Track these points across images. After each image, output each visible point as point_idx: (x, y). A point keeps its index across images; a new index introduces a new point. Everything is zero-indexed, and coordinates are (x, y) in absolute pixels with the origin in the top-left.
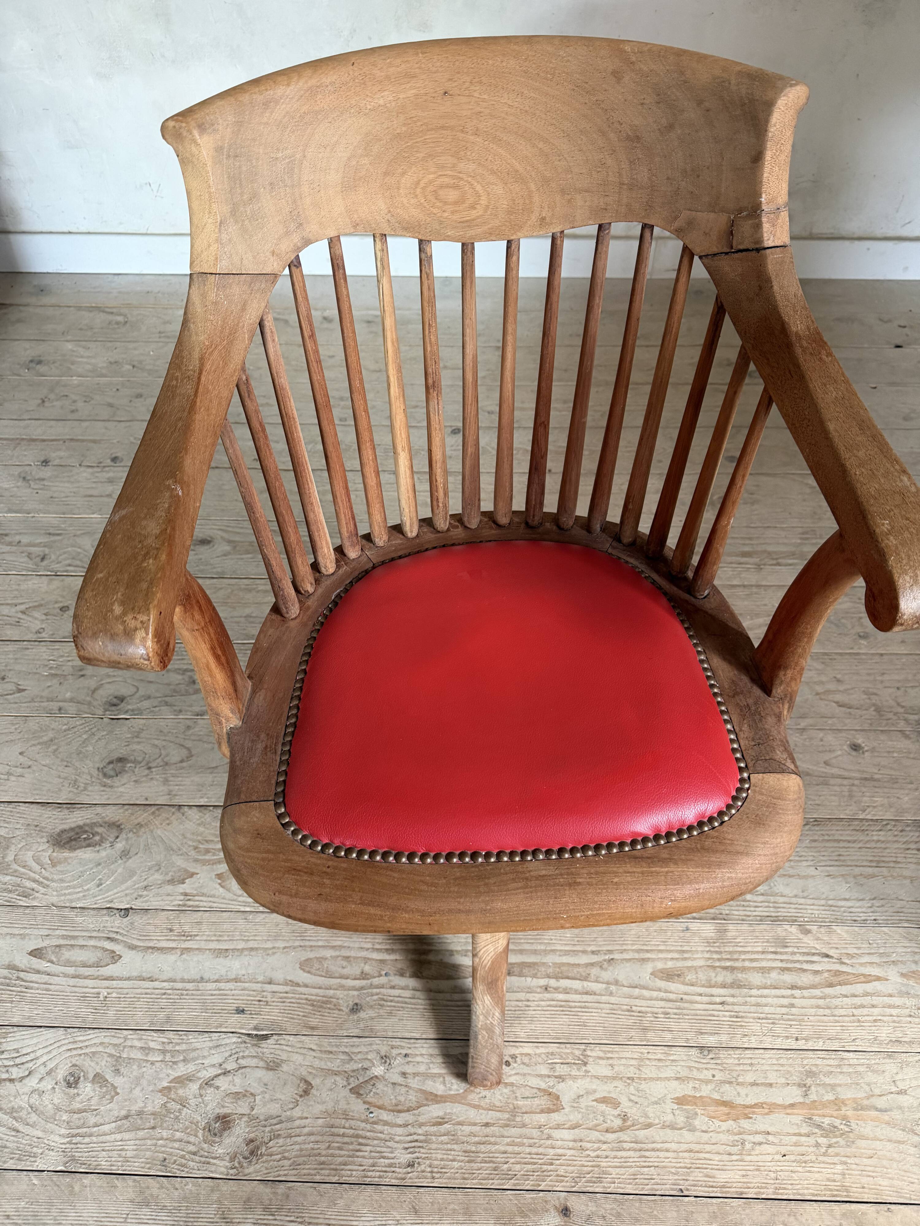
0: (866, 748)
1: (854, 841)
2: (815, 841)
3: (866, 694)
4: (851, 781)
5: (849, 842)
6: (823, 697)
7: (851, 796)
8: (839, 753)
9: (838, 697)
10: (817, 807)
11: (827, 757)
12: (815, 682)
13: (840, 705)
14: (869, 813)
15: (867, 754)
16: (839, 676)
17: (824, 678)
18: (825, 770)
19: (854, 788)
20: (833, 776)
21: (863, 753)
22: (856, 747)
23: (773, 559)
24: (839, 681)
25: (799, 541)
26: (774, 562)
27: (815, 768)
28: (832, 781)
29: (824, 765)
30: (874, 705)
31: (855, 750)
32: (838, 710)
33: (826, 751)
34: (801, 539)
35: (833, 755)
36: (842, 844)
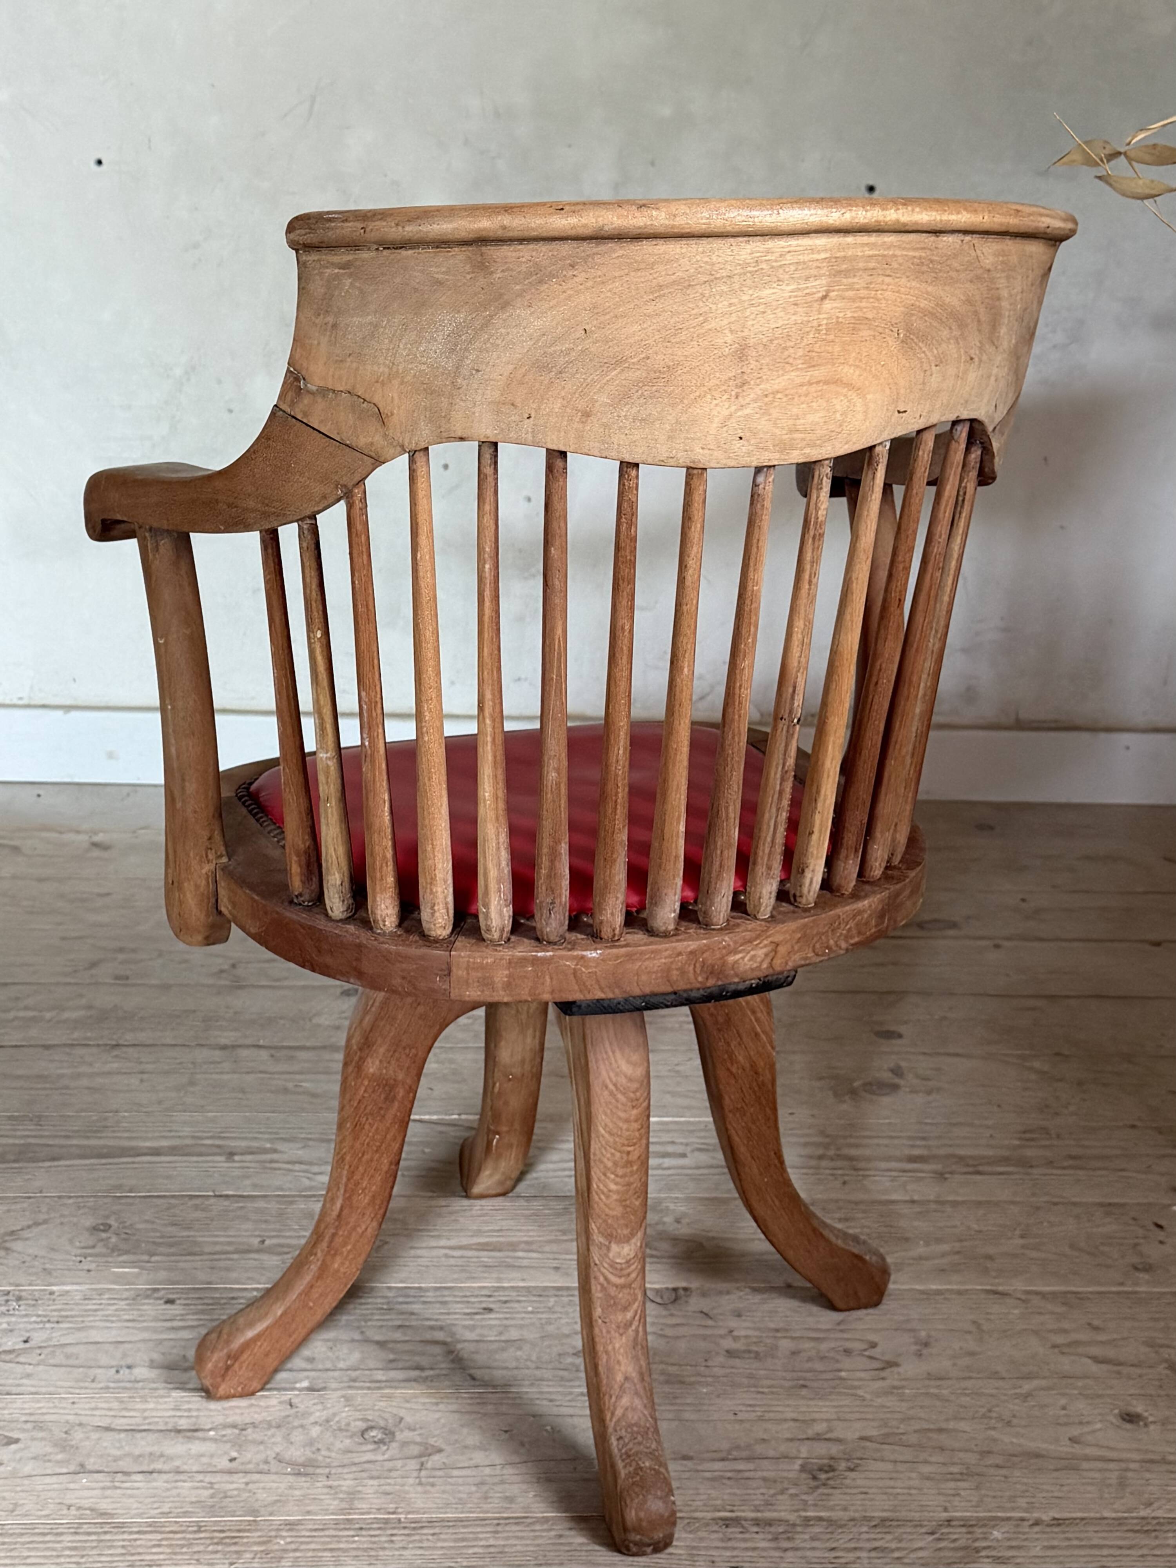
0: (1151, 1419)
1: (1130, 1547)
2: (1053, 1547)
3: (1152, 1346)
4: (1123, 1465)
5: (1120, 1547)
6: (1065, 1350)
7: (1122, 1484)
8: (1098, 1426)
9: (1095, 1351)
10: (1057, 1501)
11: (1075, 1431)
12: (1051, 1331)
13: (1096, 1360)
14: (1159, 1508)
15: (1152, 1427)
16: (1096, 1323)
17: (1066, 1325)
18: (1073, 1450)
19: (1130, 1474)
20: (1087, 1459)
21: (1146, 1425)
22: (1130, 1418)
23: (968, 1165)
24: (1096, 1329)
25: (1017, 1142)
26: (971, 1169)
27: (1052, 1447)
28: (1085, 1465)
29: (1068, 1443)
30: (1166, 1361)
31: (1130, 1421)
32: (1094, 1368)
33: (1074, 1423)
34: (1020, 1139)
35: (1086, 1429)
36: (1105, 1552)
